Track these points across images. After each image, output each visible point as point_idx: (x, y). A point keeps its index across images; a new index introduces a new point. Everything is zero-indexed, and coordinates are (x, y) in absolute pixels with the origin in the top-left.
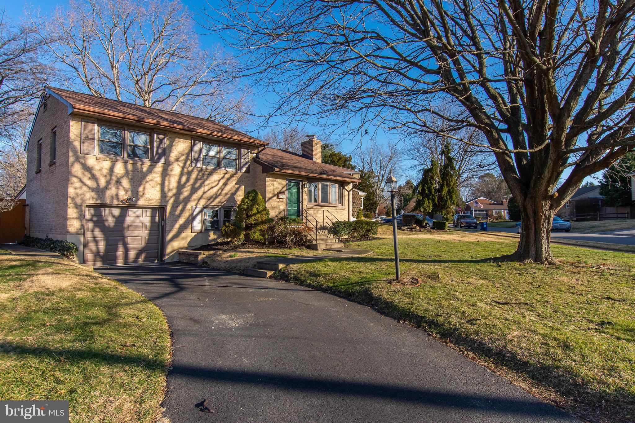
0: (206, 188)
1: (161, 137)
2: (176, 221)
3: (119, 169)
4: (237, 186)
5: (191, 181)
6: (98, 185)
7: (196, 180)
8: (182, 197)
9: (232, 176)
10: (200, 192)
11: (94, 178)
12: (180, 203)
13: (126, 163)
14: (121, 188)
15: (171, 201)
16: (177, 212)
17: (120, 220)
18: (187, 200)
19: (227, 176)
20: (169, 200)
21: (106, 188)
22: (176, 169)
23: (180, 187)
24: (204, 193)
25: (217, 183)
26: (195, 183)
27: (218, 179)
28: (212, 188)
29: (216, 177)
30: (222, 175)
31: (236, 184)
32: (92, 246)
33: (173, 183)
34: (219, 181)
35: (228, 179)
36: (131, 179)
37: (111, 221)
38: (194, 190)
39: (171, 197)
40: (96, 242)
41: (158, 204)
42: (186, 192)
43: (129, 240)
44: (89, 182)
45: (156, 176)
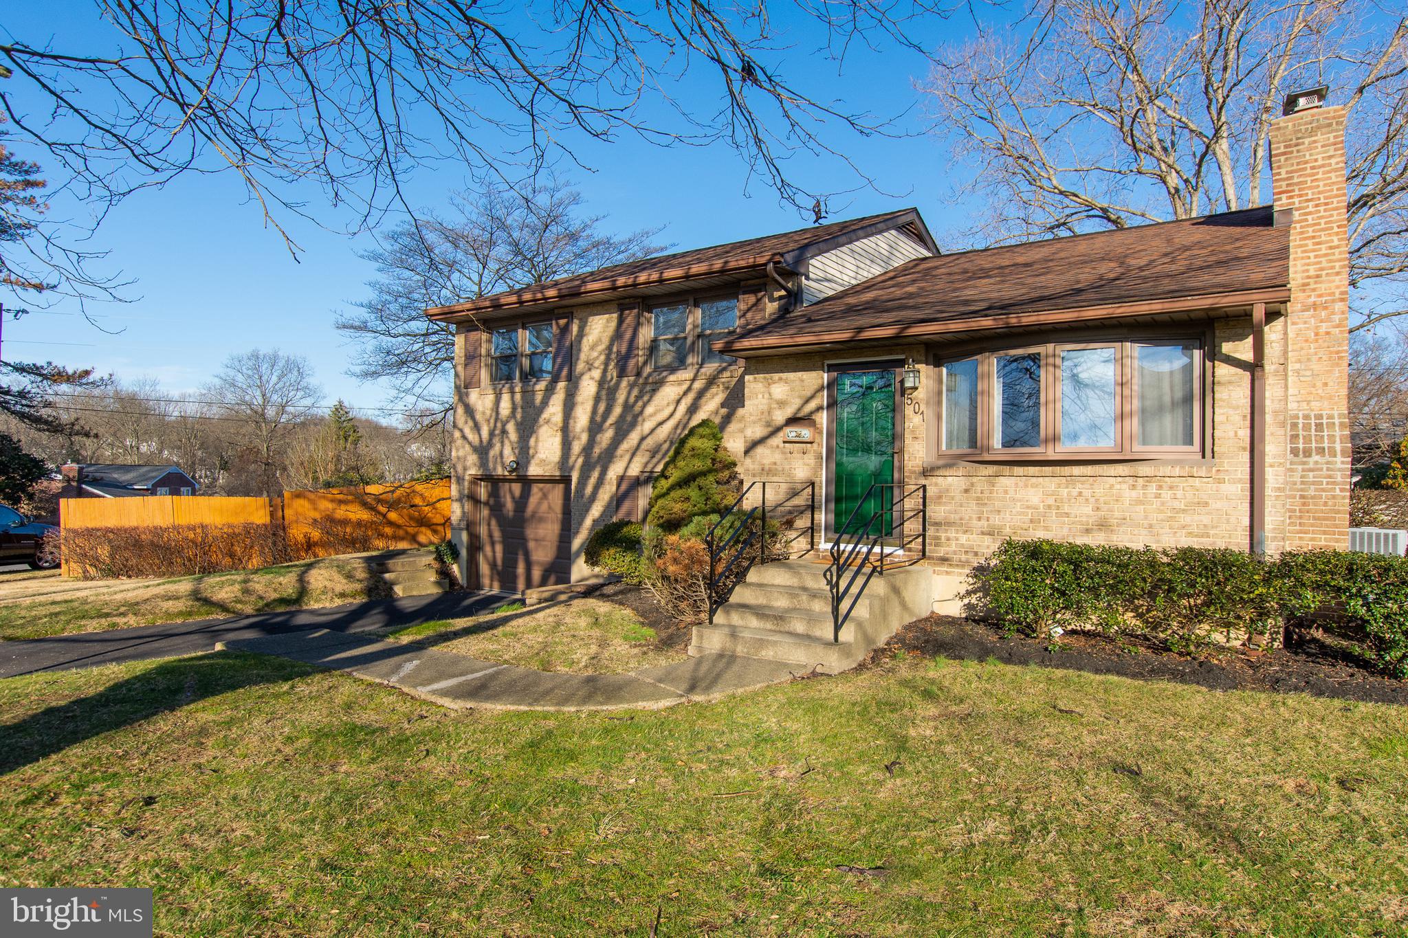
0: (648, 426)
1: (562, 322)
2: (587, 509)
3: (505, 407)
4: (724, 411)
5: (617, 410)
6: (481, 441)
7: (627, 407)
8: (597, 450)
9: (711, 382)
10: (634, 437)
11: (477, 427)
12: (594, 468)
13: (512, 392)
14: (506, 442)
15: (580, 460)
16: (589, 490)
17: (521, 503)
18: (609, 456)
19: (698, 385)
20: (576, 461)
21: (490, 444)
22: (588, 388)
23: (595, 428)
24: (643, 439)
25: (671, 408)
26: (622, 417)
27: (677, 397)
28: (661, 424)
29: (669, 392)
30: (685, 387)
31: (723, 405)
32: (488, 549)
33: (582, 417)
34: (678, 402)
35: (701, 394)
36: (521, 423)
37: (509, 505)
38: (622, 431)
39: (579, 456)
40: (493, 544)
41: (558, 473)
42: (605, 440)
43: (531, 545)
44: (471, 436)
45: (555, 410)
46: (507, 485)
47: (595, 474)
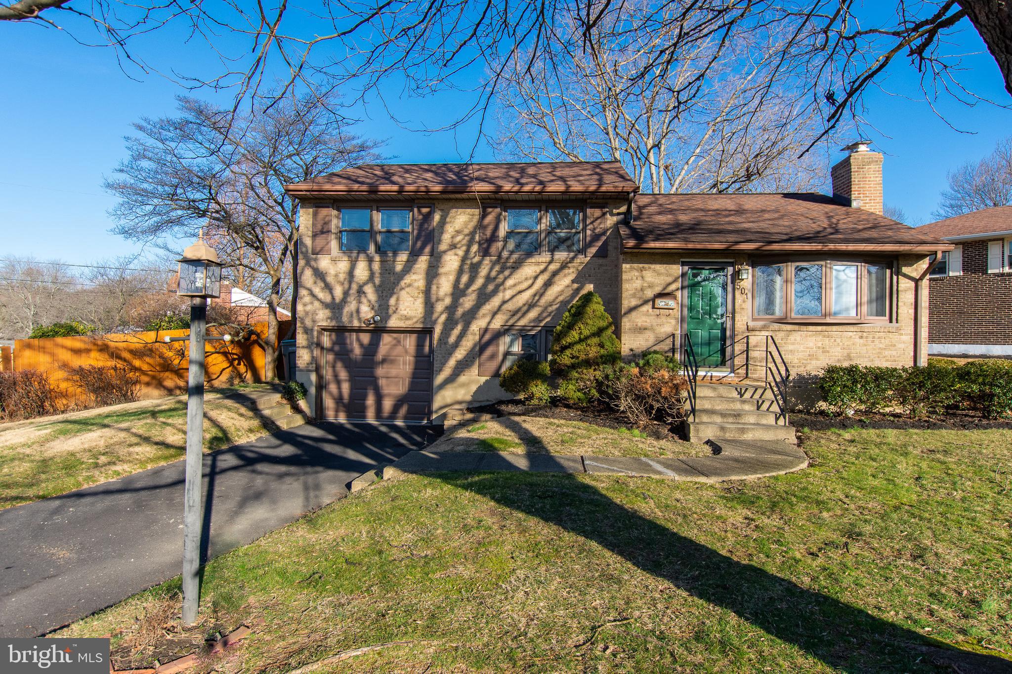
0: (508, 294)
1: (425, 210)
2: (450, 354)
3: (361, 271)
4: (576, 286)
5: (479, 282)
6: (333, 298)
7: (488, 279)
8: (460, 311)
9: (564, 266)
10: (496, 301)
11: (328, 287)
12: (457, 324)
13: (370, 260)
14: (364, 300)
15: (443, 317)
16: (452, 339)
17: (371, 350)
18: (471, 316)
19: (553, 267)
20: (438, 317)
21: (344, 301)
22: (451, 262)
23: (458, 293)
24: (504, 302)
25: (530, 282)
26: (485, 286)
27: (534, 274)
28: (520, 292)
29: (529, 270)
30: (542, 267)
31: (573, 282)
32: (333, 388)
33: (445, 285)
34: (536, 278)
35: (555, 274)
36: (380, 286)
37: (357, 351)
38: (483, 297)
39: (442, 313)
40: (338, 382)
41: (421, 326)
42: (468, 302)
43: (382, 382)
44: (322, 295)
45: (417, 278)
46: (354, 335)
47: (459, 328)
